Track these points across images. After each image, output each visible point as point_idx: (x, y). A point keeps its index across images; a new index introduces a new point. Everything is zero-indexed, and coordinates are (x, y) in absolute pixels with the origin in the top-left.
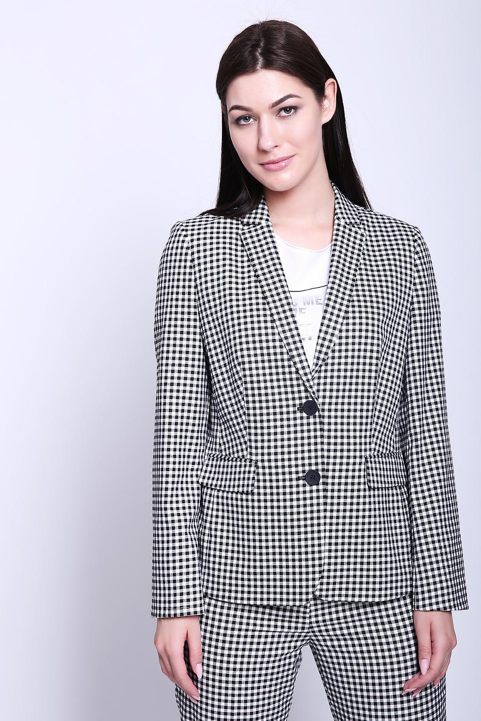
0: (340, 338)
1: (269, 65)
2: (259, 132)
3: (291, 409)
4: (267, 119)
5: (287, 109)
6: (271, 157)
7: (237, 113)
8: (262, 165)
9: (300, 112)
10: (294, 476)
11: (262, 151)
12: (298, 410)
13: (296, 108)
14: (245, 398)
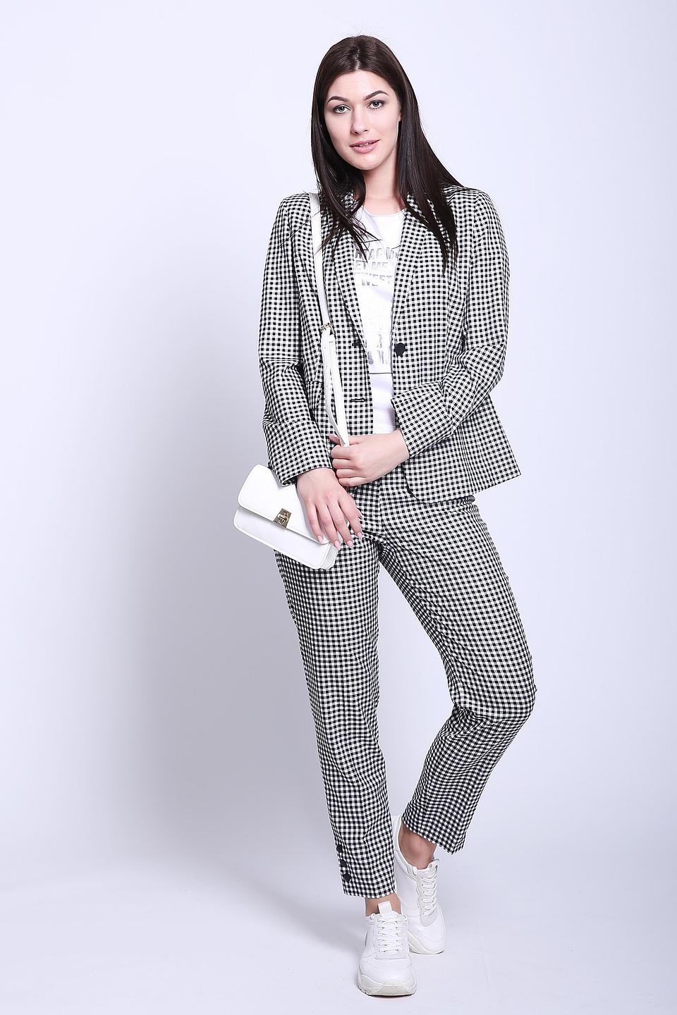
1: (364, 67)
2: (353, 118)
4: (360, 109)
5: (376, 103)
6: (361, 139)
7: (335, 103)
8: (352, 146)
9: (386, 106)
11: (355, 133)
13: (383, 103)
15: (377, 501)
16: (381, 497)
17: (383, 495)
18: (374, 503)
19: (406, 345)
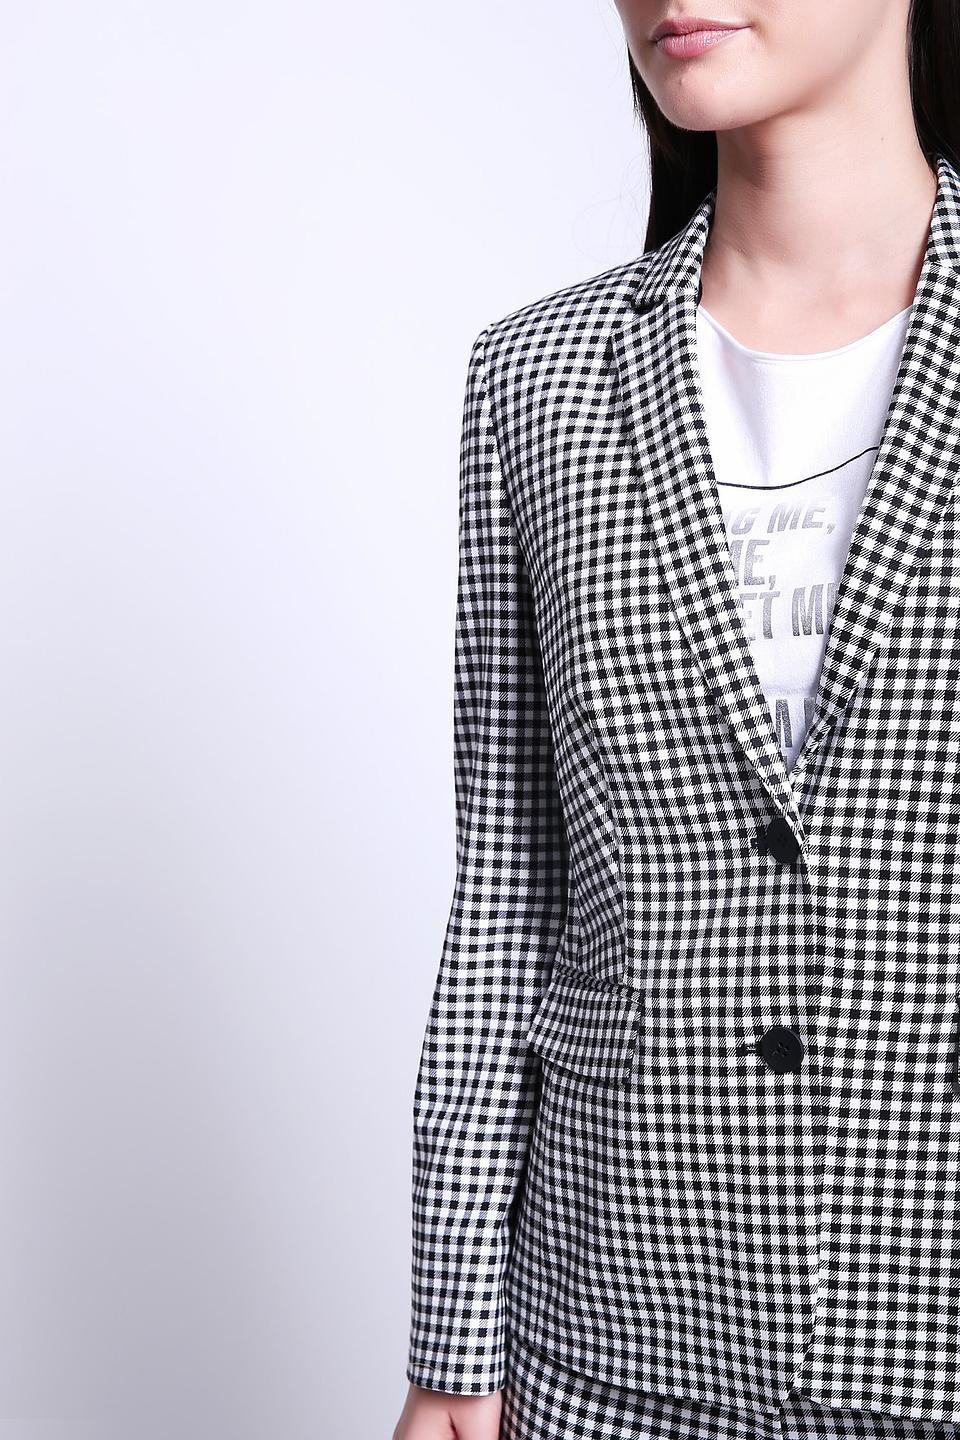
0: (896, 633)
3: (735, 844)
10: (731, 1042)
12: (753, 847)
14: (615, 813)
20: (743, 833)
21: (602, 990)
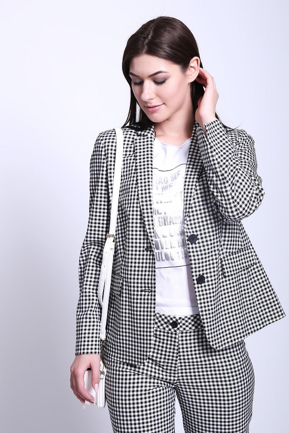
3: (142, 249)
10: (139, 289)
12: (145, 250)
15: (176, 364)
16: (179, 361)
17: (180, 359)
18: (173, 365)
19: (197, 235)
20: (144, 247)
21: (117, 275)
